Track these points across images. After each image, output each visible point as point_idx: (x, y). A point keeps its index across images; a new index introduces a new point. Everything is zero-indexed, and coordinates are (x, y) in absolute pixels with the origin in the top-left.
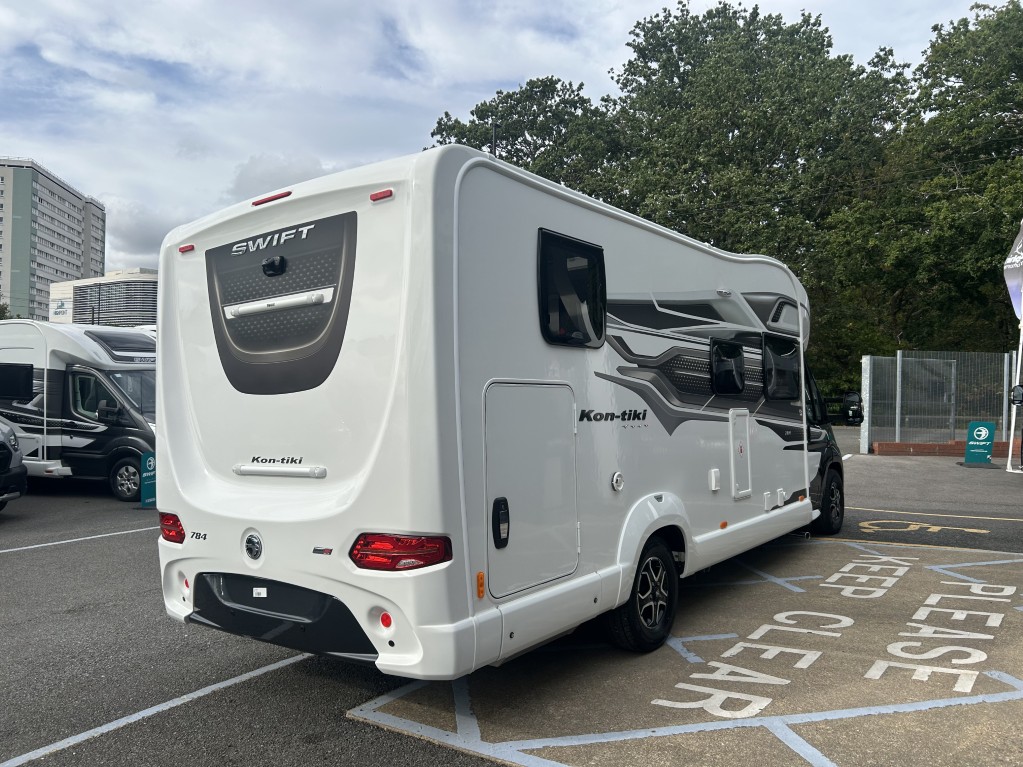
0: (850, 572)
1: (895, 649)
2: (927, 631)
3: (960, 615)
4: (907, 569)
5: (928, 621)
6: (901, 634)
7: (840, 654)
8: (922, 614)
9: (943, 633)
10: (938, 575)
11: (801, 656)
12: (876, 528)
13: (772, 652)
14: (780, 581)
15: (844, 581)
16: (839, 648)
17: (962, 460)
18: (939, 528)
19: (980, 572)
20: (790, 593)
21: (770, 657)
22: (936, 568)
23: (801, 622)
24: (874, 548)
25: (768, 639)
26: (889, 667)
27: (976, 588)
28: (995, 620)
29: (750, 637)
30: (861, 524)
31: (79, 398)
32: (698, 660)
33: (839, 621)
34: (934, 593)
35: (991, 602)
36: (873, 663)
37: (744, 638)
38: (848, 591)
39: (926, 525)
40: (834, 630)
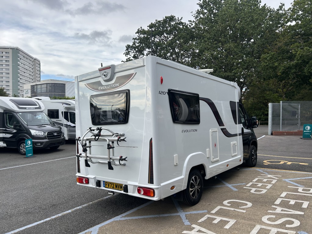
0: (256, 182)
1: (265, 219)
2: (279, 210)
3: (292, 202)
4: (276, 180)
5: (280, 205)
6: (269, 211)
7: (243, 221)
8: (278, 202)
9: (285, 211)
10: (287, 183)
11: (228, 222)
12: (269, 163)
13: (218, 219)
14: (230, 186)
15: (253, 186)
16: (244, 218)
17: (302, 137)
18: (291, 163)
19: (303, 182)
20: (232, 191)
21: (216, 223)
22: (287, 180)
23: (233, 205)
24: (266, 171)
25: (218, 213)
26: (261, 229)
27: (300, 190)
28: (305, 205)
29: (211, 212)
30: (264, 162)
31: (8, 121)
32: (189, 223)
33: (247, 204)
34: (284, 191)
35: (305, 196)
36: (255, 226)
37: (209, 213)
38: (253, 191)
39: (286, 162)
40: (243, 209)
